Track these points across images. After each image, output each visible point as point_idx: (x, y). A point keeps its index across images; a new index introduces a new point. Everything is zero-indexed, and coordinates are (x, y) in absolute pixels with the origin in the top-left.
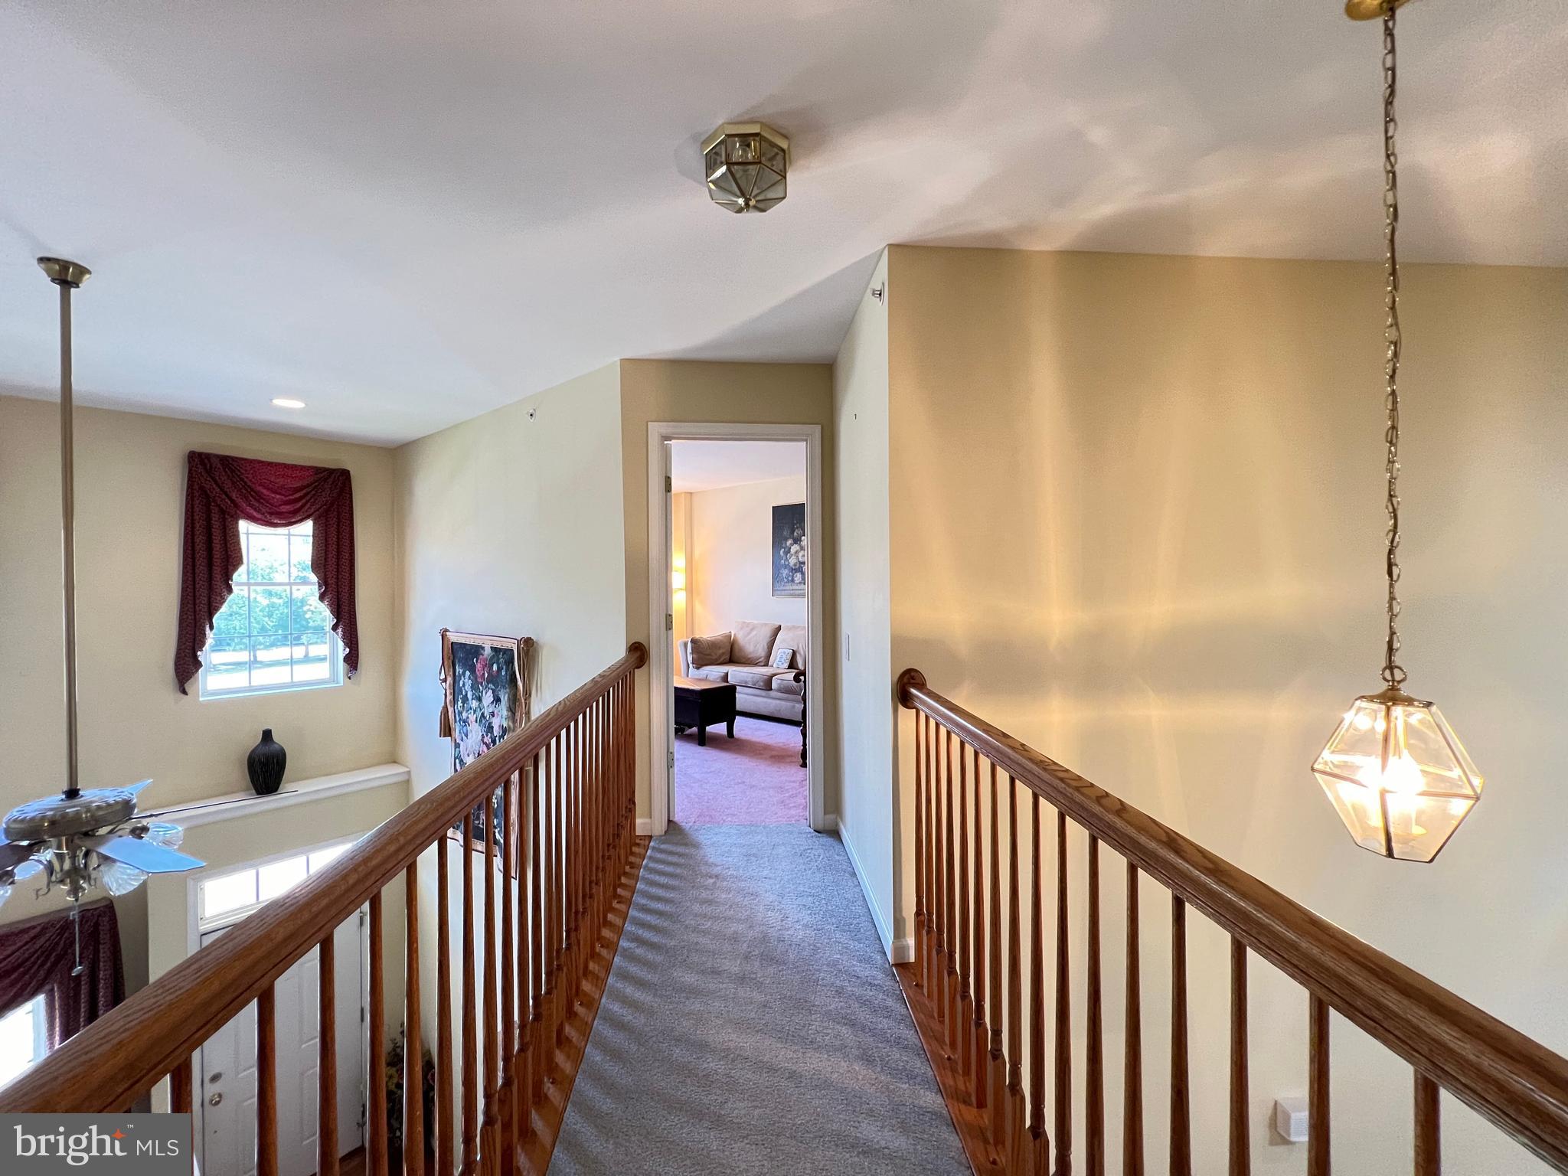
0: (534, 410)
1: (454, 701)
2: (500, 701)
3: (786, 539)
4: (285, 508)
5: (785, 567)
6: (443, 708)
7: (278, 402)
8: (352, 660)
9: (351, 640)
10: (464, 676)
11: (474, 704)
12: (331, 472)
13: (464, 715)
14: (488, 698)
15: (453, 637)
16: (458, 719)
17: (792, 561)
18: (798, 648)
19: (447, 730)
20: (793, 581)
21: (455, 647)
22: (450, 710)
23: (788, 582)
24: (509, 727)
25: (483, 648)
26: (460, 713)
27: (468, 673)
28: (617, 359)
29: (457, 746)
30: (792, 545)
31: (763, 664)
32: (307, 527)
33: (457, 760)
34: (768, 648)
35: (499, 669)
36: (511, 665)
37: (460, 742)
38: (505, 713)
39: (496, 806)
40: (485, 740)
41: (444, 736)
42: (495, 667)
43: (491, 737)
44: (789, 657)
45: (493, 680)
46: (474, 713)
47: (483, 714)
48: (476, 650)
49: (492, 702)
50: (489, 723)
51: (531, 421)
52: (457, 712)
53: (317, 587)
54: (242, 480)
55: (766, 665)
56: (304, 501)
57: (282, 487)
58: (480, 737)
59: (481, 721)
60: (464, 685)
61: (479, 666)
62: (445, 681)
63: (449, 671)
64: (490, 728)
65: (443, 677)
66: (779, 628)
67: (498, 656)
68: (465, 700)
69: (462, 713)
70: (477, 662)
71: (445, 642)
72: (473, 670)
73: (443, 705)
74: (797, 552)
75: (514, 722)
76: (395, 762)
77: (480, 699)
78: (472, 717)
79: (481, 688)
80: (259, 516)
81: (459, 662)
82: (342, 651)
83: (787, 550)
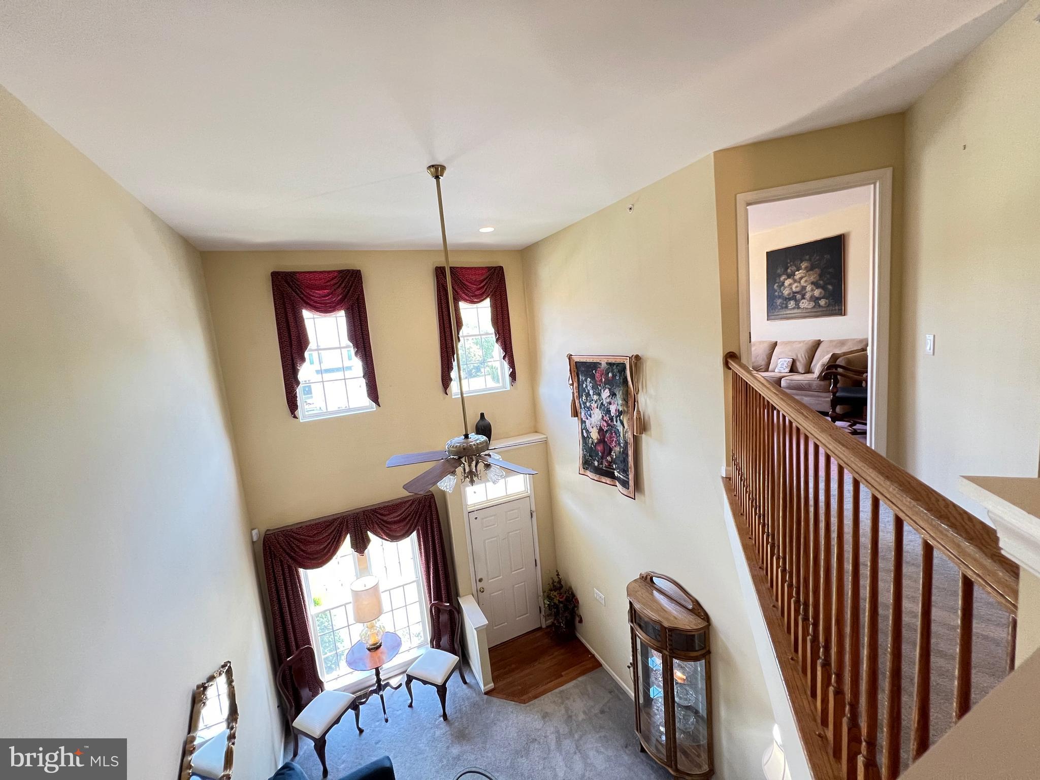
0: (633, 205)
1: (580, 396)
2: (616, 395)
3: (780, 276)
4: (477, 293)
5: (779, 297)
6: (572, 400)
7: (483, 230)
8: (513, 376)
9: (512, 364)
10: (586, 382)
11: (595, 397)
12: (495, 268)
13: (588, 404)
14: (606, 394)
15: (577, 359)
16: (583, 407)
17: (786, 292)
18: (797, 356)
19: (575, 414)
20: (787, 307)
21: (578, 364)
22: (577, 402)
23: (782, 308)
24: (624, 410)
25: (600, 364)
26: (585, 403)
27: (589, 379)
28: (711, 152)
29: (583, 422)
30: (785, 279)
31: (763, 370)
32: (487, 302)
33: (584, 431)
34: (768, 358)
35: (614, 376)
36: (623, 374)
37: (585, 420)
38: (620, 402)
39: (614, 457)
40: (605, 418)
41: (574, 417)
42: (610, 375)
43: (609, 417)
44: (790, 364)
45: (610, 383)
46: (595, 403)
47: (602, 403)
48: (594, 366)
49: (609, 396)
50: (608, 409)
51: (631, 213)
52: (582, 403)
53: (494, 336)
54: (459, 279)
55: (767, 370)
56: (485, 287)
57: (475, 281)
58: (600, 417)
59: (600, 408)
60: (586, 387)
61: (597, 375)
62: (572, 384)
63: (575, 379)
64: (608, 412)
65: (571, 382)
66: (776, 344)
67: (612, 368)
68: (588, 395)
69: (586, 403)
70: (595, 372)
71: (572, 362)
72: (593, 377)
73: (571, 398)
74: (790, 285)
75: (627, 407)
76: (536, 432)
77: (599, 395)
78: (594, 405)
79: (600, 388)
80: (467, 298)
81: (582, 373)
82: (507, 371)
83: (780, 284)
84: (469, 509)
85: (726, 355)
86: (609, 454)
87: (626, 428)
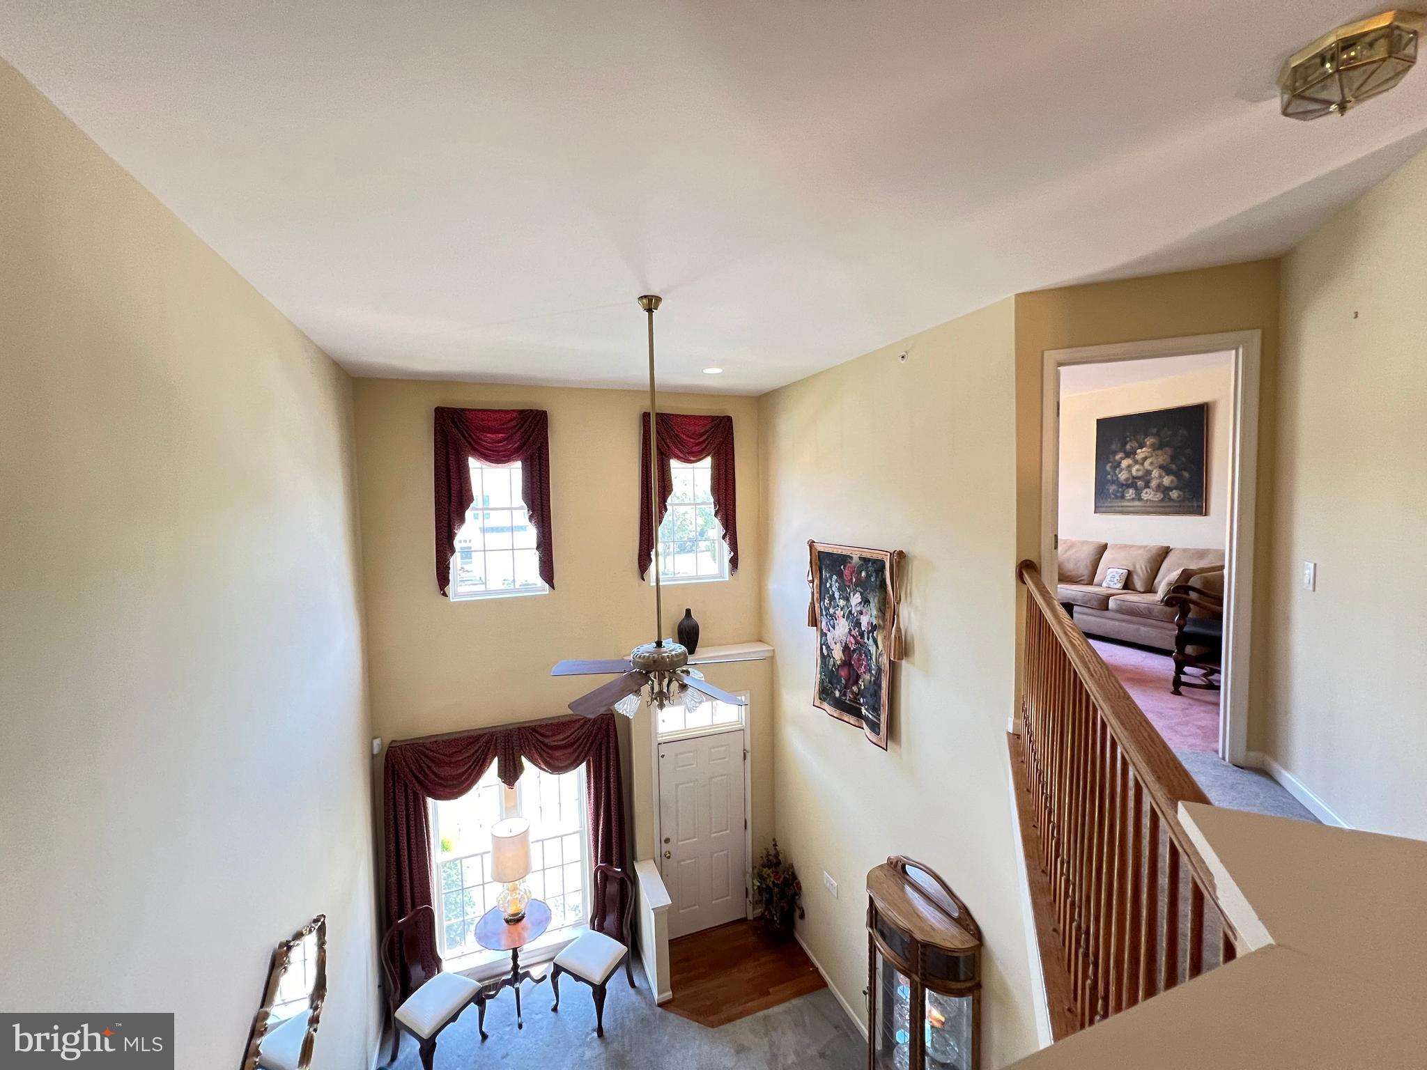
0: (906, 352)
1: (821, 599)
2: (870, 603)
3: (1115, 453)
4: (695, 449)
5: (1113, 482)
6: (811, 603)
7: (707, 371)
8: (734, 562)
9: (734, 546)
10: (831, 580)
11: (842, 603)
12: (721, 418)
13: (831, 611)
14: (856, 599)
15: (820, 548)
16: (824, 613)
17: (1123, 476)
18: (1135, 567)
19: (814, 622)
20: (1123, 497)
21: (822, 555)
22: (817, 605)
23: (1116, 497)
24: (879, 625)
25: (851, 558)
26: (827, 609)
27: (835, 577)
28: (1009, 295)
29: (823, 635)
30: (1122, 459)
31: (1085, 582)
32: (707, 462)
33: (824, 647)
34: (1093, 566)
35: (868, 576)
36: (880, 573)
37: (827, 632)
38: (875, 612)
39: (863, 687)
40: (853, 633)
41: (812, 626)
42: (863, 574)
43: (858, 631)
44: (1124, 578)
45: (862, 585)
46: (841, 610)
47: (850, 612)
48: (844, 559)
49: (860, 603)
50: (857, 620)
51: (902, 362)
52: (823, 608)
53: (713, 506)
54: (672, 430)
55: (1091, 583)
56: (706, 442)
57: (693, 434)
58: (847, 630)
59: (848, 618)
60: (831, 586)
61: (846, 572)
62: (813, 582)
63: (816, 574)
64: (858, 624)
65: (810, 578)
66: (1105, 547)
67: (867, 565)
68: (832, 598)
69: (829, 609)
70: (844, 568)
71: (813, 551)
72: (840, 575)
73: (810, 600)
74: (1129, 467)
75: (884, 620)
76: (760, 641)
77: (847, 599)
78: (839, 613)
79: (849, 591)
80: (681, 455)
81: (826, 567)
82: (727, 555)
83: (1115, 464)
84: (660, 739)
85: (1021, 564)
86: (856, 683)
87: (880, 649)
